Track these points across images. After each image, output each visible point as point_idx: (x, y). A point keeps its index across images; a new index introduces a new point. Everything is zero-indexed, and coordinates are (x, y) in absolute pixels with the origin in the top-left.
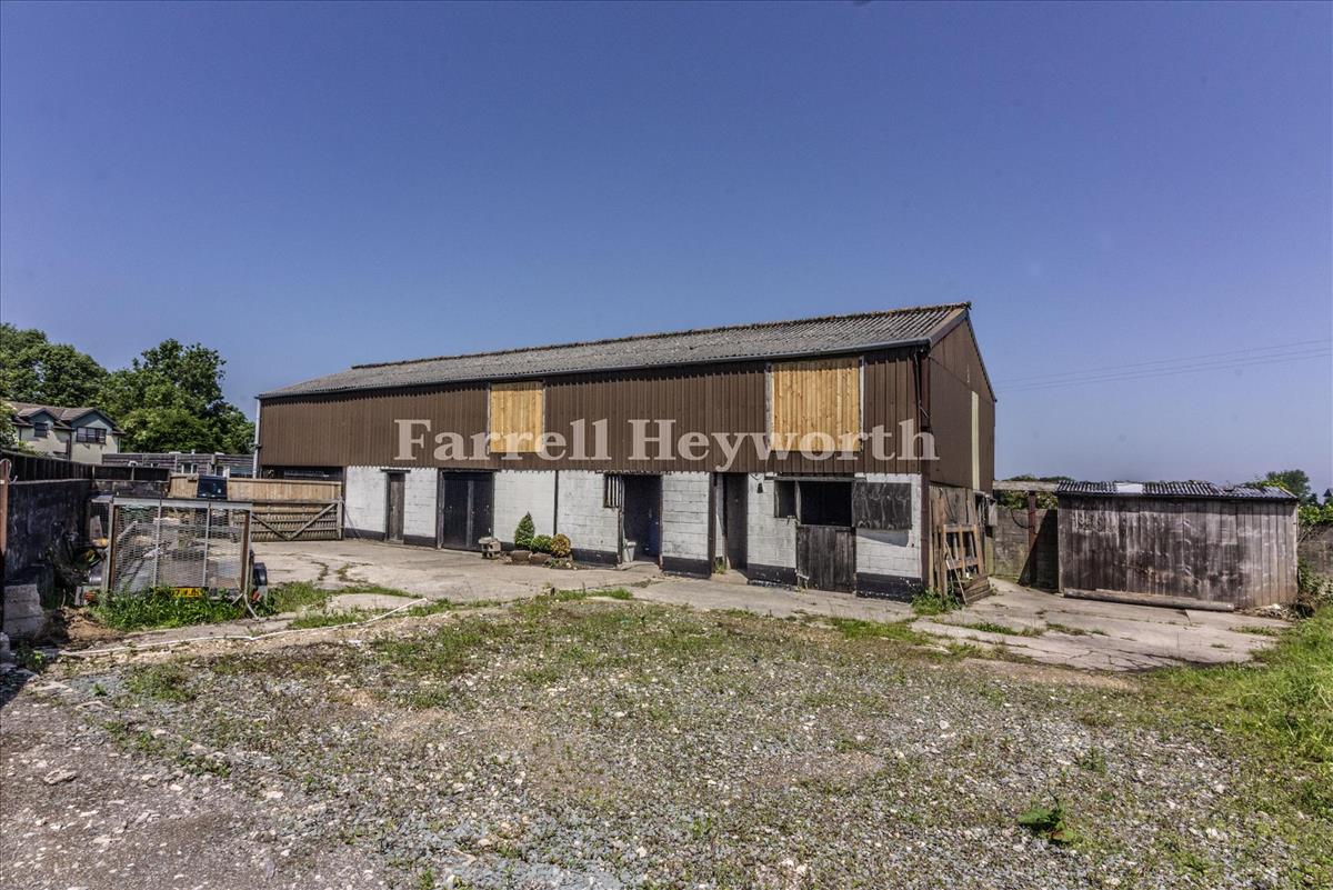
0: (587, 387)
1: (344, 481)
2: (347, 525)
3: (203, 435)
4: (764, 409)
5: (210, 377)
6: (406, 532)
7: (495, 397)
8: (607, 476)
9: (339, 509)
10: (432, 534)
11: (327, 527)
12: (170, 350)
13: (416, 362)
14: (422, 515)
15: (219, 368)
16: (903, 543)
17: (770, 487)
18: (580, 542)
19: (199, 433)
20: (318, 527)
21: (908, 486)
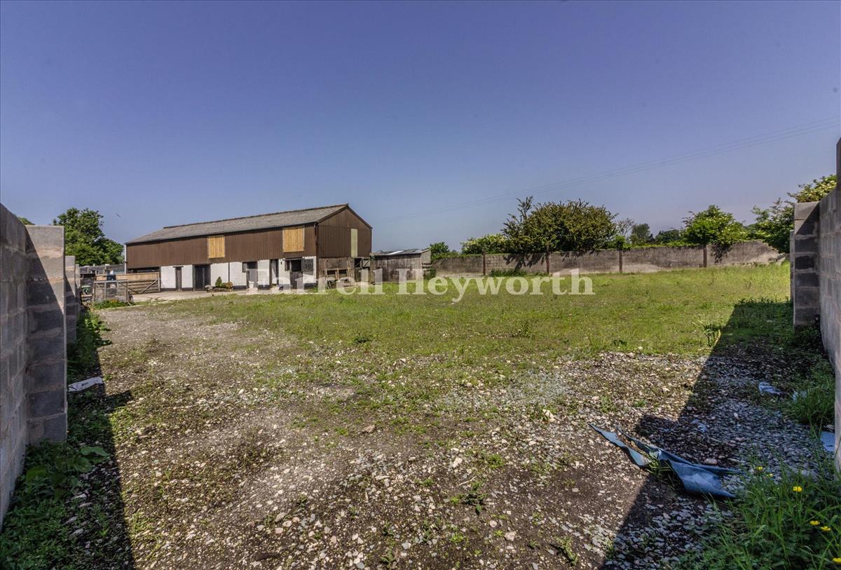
0: (237, 236)
1: (160, 271)
2: (162, 287)
3: (94, 255)
4: (282, 241)
5: (96, 226)
6: (183, 287)
7: (209, 240)
8: (243, 263)
9: (159, 282)
10: (192, 287)
11: (155, 288)
12: (72, 213)
13: (188, 225)
14: (188, 280)
15: (100, 220)
16: (312, 274)
17: (284, 262)
18: (236, 283)
19: (92, 254)
20: (151, 288)
21: (312, 260)
